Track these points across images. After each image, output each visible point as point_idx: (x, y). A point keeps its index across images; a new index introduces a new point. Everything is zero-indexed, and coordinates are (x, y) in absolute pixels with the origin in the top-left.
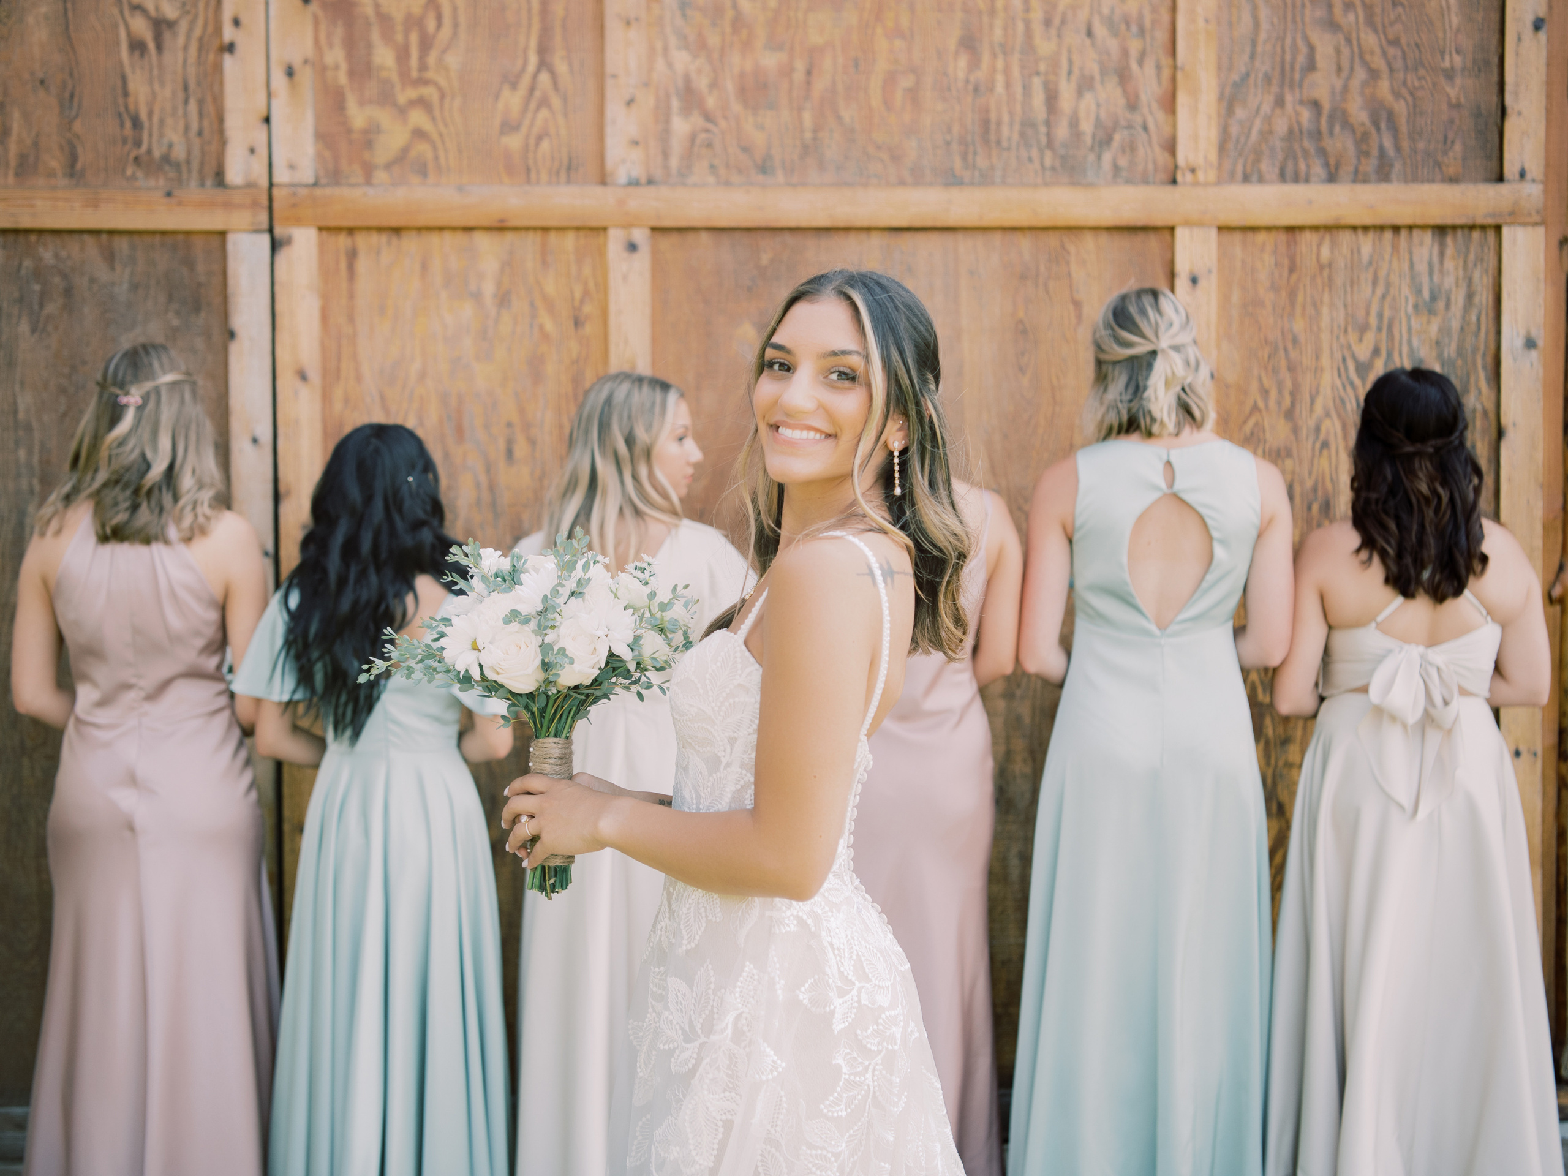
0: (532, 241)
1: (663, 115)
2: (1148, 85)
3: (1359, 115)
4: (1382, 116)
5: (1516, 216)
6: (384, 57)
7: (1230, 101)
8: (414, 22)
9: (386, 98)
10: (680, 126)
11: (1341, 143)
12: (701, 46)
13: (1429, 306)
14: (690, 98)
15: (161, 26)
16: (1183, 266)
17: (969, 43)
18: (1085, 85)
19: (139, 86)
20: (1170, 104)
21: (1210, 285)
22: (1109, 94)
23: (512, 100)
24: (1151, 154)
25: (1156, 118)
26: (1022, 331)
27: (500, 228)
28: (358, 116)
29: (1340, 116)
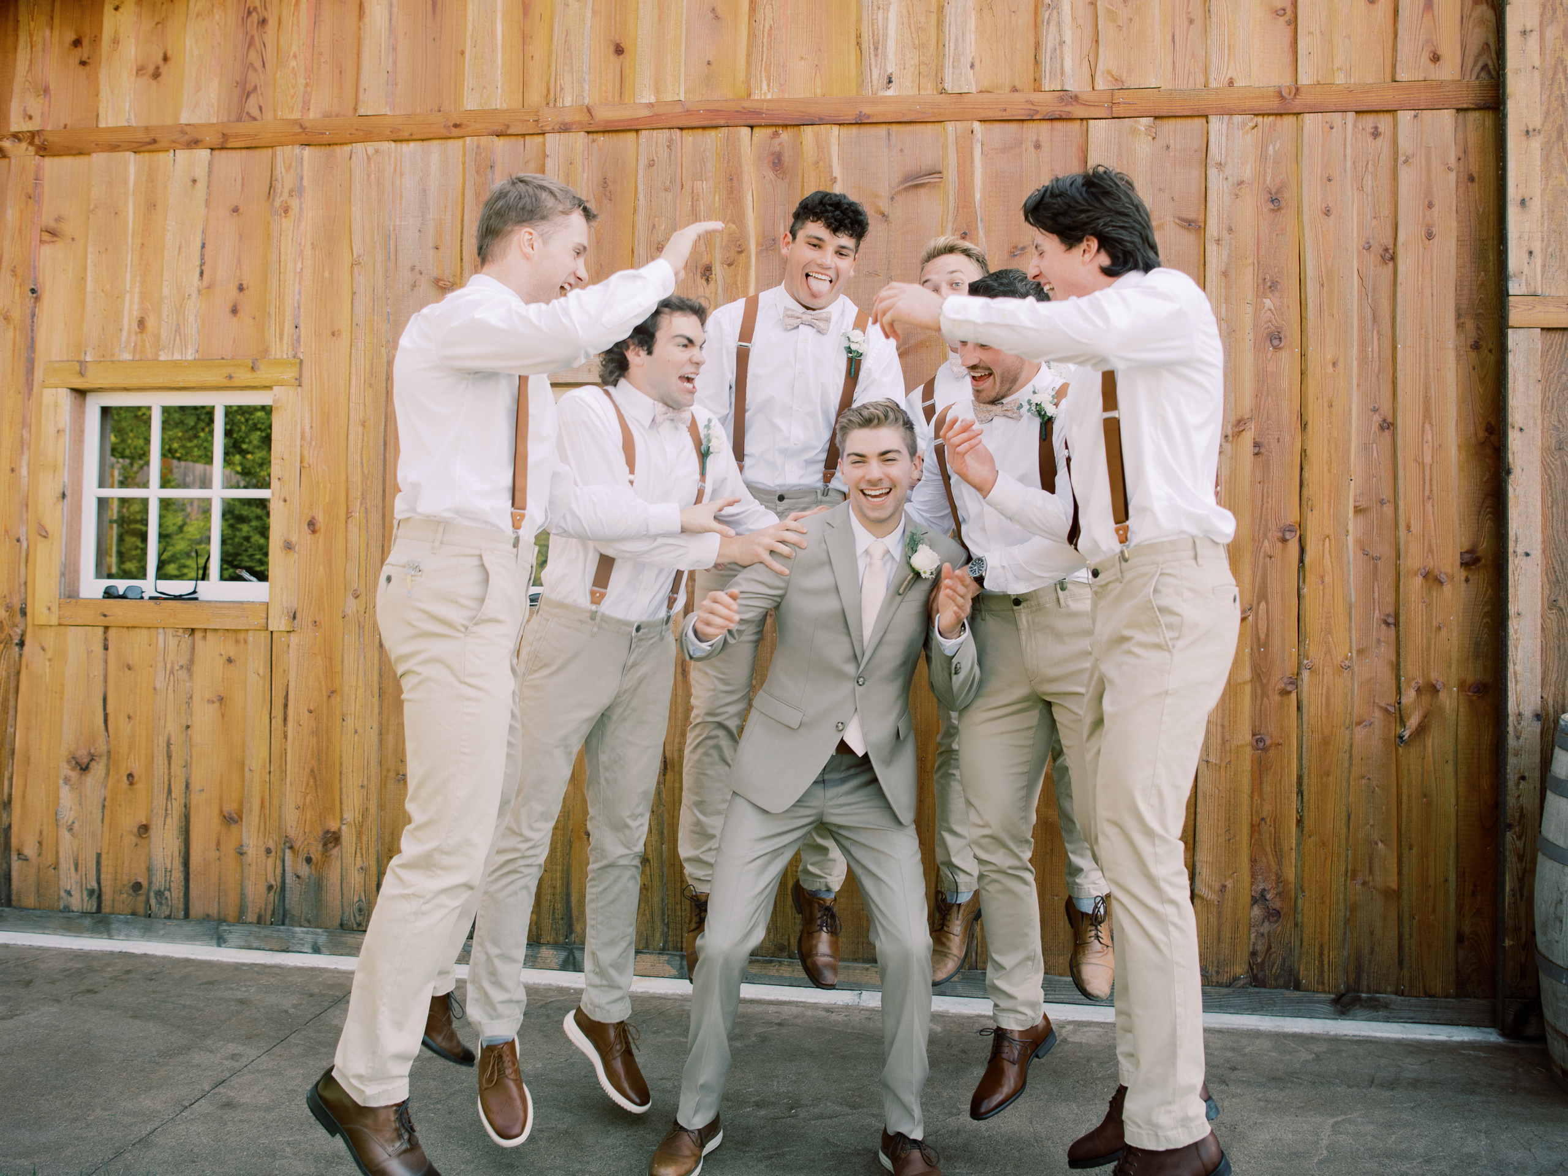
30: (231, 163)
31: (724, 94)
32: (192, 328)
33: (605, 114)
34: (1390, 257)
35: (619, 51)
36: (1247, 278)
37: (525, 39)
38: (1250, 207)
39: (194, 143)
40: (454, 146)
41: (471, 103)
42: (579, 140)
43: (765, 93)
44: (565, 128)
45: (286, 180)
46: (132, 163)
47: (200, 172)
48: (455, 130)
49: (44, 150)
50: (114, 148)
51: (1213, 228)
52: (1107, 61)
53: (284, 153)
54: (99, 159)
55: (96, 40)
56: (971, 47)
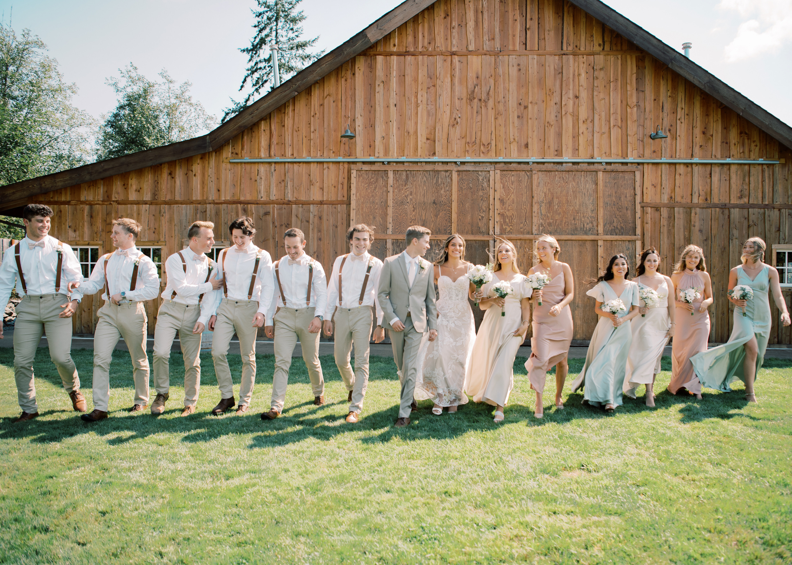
0: (523, 242)
1: (539, 227)
2: (595, 224)
3: (619, 228)
4: (622, 228)
5: (637, 240)
6: (507, 220)
7: (604, 226)
8: (511, 216)
9: (507, 225)
10: (541, 228)
11: (617, 231)
12: (543, 219)
13: (628, 250)
14: (542, 225)
15: (482, 217)
16: (599, 244)
17: (574, 219)
18: (588, 224)
19: (480, 224)
20: (597, 226)
21: (602, 247)
22: (590, 225)
23: (522, 225)
24: (595, 232)
25: (596, 228)
26: (580, 252)
27: (520, 240)
28: (504, 227)
29: (617, 228)
30: (153, 207)
31: (236, 198)
32: (147, 235)
33: (216, 201)
34: (337, 227)
35: (219, 191)
36: (316, 230)
37: (203, 188)
38: (316, 219)
39: (146, 204)
40: (192, 206)
41: (194, 199)
42: (212, 205)
43: (242, 199)
44: (210, 203)
45: (163, 211)
46: (135, 207)
47: (147, 209)
48: (192, 203)
49: (119, 204)
50: (132, 204)
51: (311, 222)
52: (295, 195)
53: (162, 206)
54: (129, 206)
55: (128, 184)
56: (275, 192)
